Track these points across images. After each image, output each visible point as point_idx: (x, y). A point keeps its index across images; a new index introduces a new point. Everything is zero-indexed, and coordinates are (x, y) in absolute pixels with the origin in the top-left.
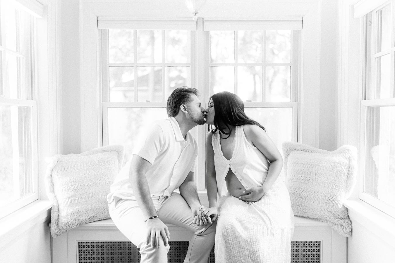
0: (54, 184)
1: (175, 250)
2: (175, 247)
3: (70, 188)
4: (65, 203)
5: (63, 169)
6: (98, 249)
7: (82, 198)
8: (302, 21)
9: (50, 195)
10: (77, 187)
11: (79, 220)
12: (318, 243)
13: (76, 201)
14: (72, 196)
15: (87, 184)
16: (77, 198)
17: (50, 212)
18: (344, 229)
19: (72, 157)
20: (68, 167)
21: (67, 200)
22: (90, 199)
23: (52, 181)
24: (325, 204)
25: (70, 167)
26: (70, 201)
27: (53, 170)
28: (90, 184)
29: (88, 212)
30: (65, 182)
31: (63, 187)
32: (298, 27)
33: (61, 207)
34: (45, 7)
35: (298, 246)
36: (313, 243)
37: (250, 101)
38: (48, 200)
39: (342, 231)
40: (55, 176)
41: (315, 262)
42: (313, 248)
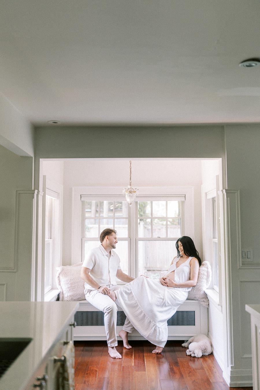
0: (61, 281)
3: (68, 283)
4: (67, 290)
5: (65, 273)
6: (81, 315)
7: (74, 288)
8: (185, 197)
9: (58, 287)
10: (72, 283)
11: (73, 299)
12: (193, 312)
13: (72, 289)
14: (70, 287)
15: (76, 281)
17: (59, 295)
18: (205, 303)
19: (68, 268)
22: (78, 288)
23: (59, 279)
24: (196, 291)
25: (68, 272)
26: (69, 289)
27: (60, 274)
28: (78, 281)
29: (77, 295)
30: (66, 280)
31: (65, 282)
32: (183, 199)
33: (64, 292)
34: (58, 194)
35: (183, 313)
36: (191, 312)
37: (160, 237)
38: (58, 289)
39: (204, 304)
40: (61, 277)
41: (192, 323)
42: (191, 315)
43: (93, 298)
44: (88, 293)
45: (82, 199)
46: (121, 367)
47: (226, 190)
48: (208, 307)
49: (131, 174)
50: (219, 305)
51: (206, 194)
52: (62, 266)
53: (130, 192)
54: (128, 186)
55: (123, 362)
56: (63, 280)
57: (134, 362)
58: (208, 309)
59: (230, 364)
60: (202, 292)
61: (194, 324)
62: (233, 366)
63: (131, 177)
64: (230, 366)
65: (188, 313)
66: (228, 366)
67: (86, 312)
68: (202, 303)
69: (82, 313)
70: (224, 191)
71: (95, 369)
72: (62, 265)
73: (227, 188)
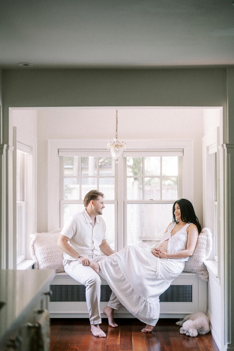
0: (35, 250)
1: (105, 290)
2: (105, 289)
3: (44, 253)
4: (43, 261)
5: (40, 242)
6: (59, 289)
7: (51, 258)
8: (183, 151)
9: (32, 256)
10: (48, 252)
12: (191, 287)
13: (48, 260)
14: (46, 257)
15: (54, 250)
16: (49, 258)
19: (43, 235)
20: (43, 240)
21: (43, 259)
22: (56, 259)
23: (34, 248)
24: (194, 263)
25: (44, 240)
26: (45, 260)
27: (34, 242)
29: (55, 267)
30: (42, 249)
31: (41, 252)
32: (181, 154)
33: (40, 263)
34: (32, 148)
35: (179, 288)
36: (187, 287)
37: (152, 200)
38: (32, 259)
39: (203, 277)
40: (36, 246)
41: (189, 299)
42: (187, 290)
43: (73, 269)
44: (68, 264)
45: (60, 154)
46: (105, 345)
47: (226, 144)
48: (207, 281)
49: (117, 125)
50: (217, 277)
51: (208, 148)
52: (38, 234)
53: (116, 146)
54: (114, 139)
55: (108, 340)
56: (38, 249)
57: (119, 341)
58: (207, 283)
59: (227, 342)
60: (201, 264)
61: (191, 300)
62: (230, 343)
63: (118, 129)
64: (227, 344)
65: (185, 288)
66: (225, 345)
67: (66, 285)
68: (201, 276)
69: (61, 287)
70: (225, 145)
71: (76, 347)
72: (36, 231)
73: (228, 143)
